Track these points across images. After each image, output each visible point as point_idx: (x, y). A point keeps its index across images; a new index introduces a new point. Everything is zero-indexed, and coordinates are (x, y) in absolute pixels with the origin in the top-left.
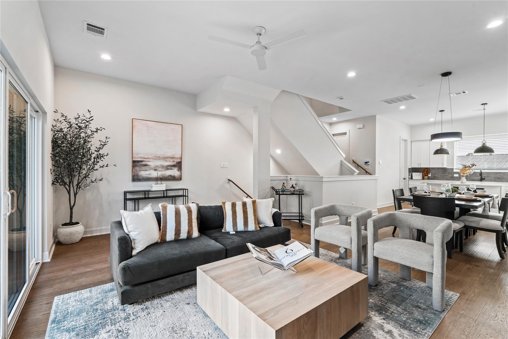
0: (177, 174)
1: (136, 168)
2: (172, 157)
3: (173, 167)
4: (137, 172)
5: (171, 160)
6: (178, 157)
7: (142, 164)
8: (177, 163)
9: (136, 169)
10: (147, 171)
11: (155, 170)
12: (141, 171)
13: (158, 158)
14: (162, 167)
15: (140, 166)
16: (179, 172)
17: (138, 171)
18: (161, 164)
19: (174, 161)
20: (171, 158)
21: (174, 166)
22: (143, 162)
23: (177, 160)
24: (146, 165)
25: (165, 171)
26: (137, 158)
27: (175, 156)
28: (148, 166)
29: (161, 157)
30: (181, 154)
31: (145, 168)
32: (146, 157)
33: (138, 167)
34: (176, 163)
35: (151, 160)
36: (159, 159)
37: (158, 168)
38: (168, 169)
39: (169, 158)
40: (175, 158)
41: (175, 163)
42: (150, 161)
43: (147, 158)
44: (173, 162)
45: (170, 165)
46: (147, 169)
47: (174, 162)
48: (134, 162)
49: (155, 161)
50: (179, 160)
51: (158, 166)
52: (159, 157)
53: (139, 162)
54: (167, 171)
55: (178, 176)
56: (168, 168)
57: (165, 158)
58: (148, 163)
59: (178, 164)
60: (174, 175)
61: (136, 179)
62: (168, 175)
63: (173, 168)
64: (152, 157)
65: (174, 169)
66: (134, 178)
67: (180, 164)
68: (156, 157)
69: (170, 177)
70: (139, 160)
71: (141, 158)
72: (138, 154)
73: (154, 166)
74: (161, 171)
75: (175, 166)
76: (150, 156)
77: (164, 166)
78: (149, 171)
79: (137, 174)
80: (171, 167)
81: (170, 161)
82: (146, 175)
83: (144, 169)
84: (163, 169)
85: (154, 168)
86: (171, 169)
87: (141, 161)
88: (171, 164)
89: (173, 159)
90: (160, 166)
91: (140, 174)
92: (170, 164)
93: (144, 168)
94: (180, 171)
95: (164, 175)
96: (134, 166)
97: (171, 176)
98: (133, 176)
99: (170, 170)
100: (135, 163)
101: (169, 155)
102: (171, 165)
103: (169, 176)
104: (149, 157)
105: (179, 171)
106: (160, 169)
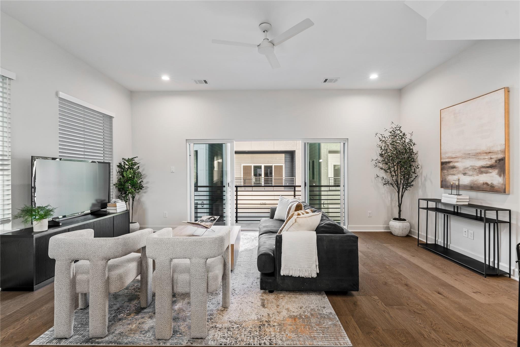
0: (497, 182)
1: (444, 171)
2: (488, 151)
3: (490, 169)
4: (444, 177)
5: (486, 157)
6: (499, 150)
7: (450, 165)
8: (496, 161)
9: (444, 173)
10: (455, 175)
11: (465, 174)
12: (449, 175)
13: (468, 156)
14: (473, 168)
15: (448, 169)
16: (502, 178)
17: (446, 176)
18: (471, 165)
19: (491, 158)
20: (486, 153)
21: (491, 167)
22: (451, 162)
23: (496, 156)
24: (454, 167)
25: (478, 175)
26: (445, 159)
27: (492, 150)
28: (456, 168)
29: (471, 154)
30: (504, 143)
31: (453, 171)
32: (454, 156)
33: (446, 170)
34: (494, 162)
35: (460, 160)
36: (469, 158)
37: (468, 171)
38: (482, 173)
39: (484, 153)
40: (493, 152)
41: (492, 162)
42: (457, 162)
43: (455, 158)
44: (490, 160)
45: (485, 166)
46: (455, 172)
47: (492, 160)
48: (442, 163)
49: (464, 160)
50: (500, 156)
51: (467, 168)
52: (469, 154)
53: (447, 163)
54: (480, 175)
55: (499, 185)
56: (483, 170)
57: (477, 155)
58: (456, 164)
59: (499, 163)
60: (492, 183)
61: (444, 185)
62: (482, 182)
63: (491, 171)
64: (460, 155)
65: (491, 173)
66: (442, 184)
67: (502, 162)
68: (464, 155)
69: (485, 186)
70: (447, 160)
71: (448, 158)
72: (446, 153)
73: (463, 168)
74: (471, 175)
75: (493, 167)
76: (458, 155)
77: (476, 168)
78: (457, 175)
79: (445, 179)
80: (487, 169)
81: (484, 159)
82: (454, 180)
83: (452, 173)
84: (475, 173)
85: (463, 171)
86: (487, 173)
87: (449, 162)
88: (487, 164)
89: (490, 154)
90: (471, 168)
91: (447, 179)
92: (485, 163)
93: (451, 171)
94: (502, 175)
95: (475, 181)
96: (442, 169)
97: (487, 184)
98: (442, 182)
99: (484, 175)
100: (444, 165)
101: (484, 148)
102: (487, 166)
103: (484, 184)
104: (456, 156)
105: (500, 176)
106: (471, 173)
